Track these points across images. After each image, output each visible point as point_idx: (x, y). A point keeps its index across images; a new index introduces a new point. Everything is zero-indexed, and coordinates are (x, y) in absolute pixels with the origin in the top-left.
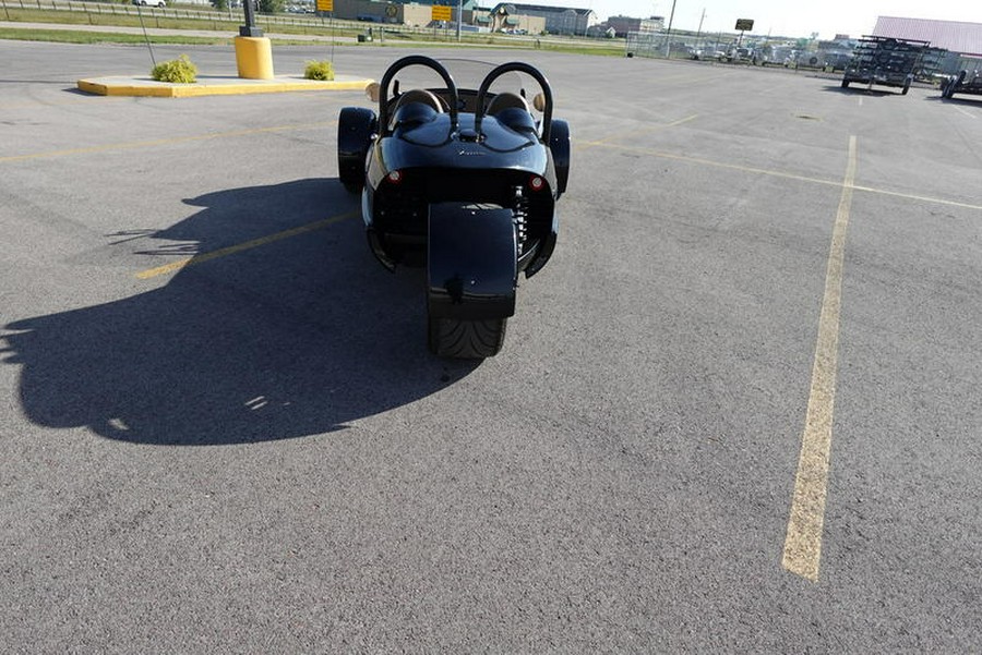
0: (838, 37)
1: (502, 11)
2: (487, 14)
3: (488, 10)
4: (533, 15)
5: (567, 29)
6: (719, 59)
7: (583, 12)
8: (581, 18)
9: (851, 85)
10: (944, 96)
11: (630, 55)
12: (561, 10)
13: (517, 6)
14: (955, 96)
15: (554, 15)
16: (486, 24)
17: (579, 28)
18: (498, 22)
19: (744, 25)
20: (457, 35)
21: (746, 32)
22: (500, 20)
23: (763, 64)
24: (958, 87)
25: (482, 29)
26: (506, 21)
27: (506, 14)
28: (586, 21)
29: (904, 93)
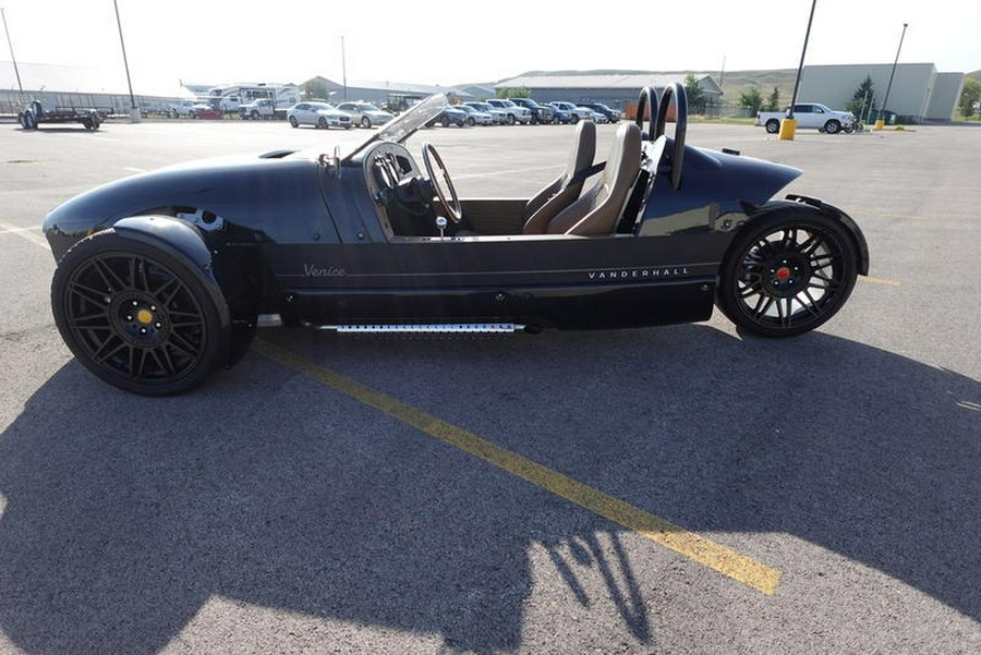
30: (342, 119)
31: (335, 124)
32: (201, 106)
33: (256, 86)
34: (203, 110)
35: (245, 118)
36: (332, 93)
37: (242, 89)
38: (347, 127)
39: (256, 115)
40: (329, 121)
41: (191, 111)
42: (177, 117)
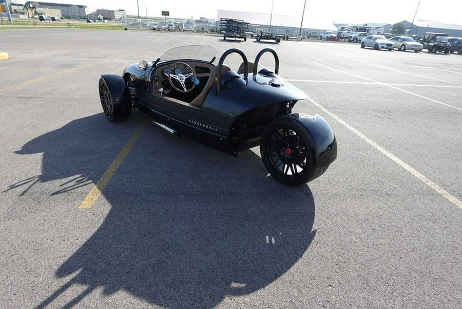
0: (201, 18)
1: (31, 6)
2: (22, 8)
3: (22, 5)
4: (53, 8)
5: (75, 16)
6: (165, 29)
7: (81, 7)
8: (81, 10)
9: (226, 38)
10: (257, 41)
11: (126, 29)
12: (69, 6)
13: (40, 3)
14: (261, 40)
15: (65, 8)
16: (23, 14)
17: (82, 15)
18: (31, 13)
19: (166, 13)
20: (10, 20)
21: (167, 17)
22: (32, 11)
23: (184, 31)
24: (262, 37)
25: (21, 16)
26: (35, 11)
27: (34, 7)
28: (85, 12)
29: (245, 40)
30: (387, 45)
31: (382, 47)
32: (333, 35)
33: (362, 26)
34: (332, 36)
35: (350, 41)
36: (407, 30)
37: (354, 27)
38: (390, 50)
39: (355, 40)
40: (380, 46)
41: (327, 37)
42: (321, 39)
